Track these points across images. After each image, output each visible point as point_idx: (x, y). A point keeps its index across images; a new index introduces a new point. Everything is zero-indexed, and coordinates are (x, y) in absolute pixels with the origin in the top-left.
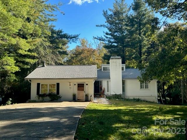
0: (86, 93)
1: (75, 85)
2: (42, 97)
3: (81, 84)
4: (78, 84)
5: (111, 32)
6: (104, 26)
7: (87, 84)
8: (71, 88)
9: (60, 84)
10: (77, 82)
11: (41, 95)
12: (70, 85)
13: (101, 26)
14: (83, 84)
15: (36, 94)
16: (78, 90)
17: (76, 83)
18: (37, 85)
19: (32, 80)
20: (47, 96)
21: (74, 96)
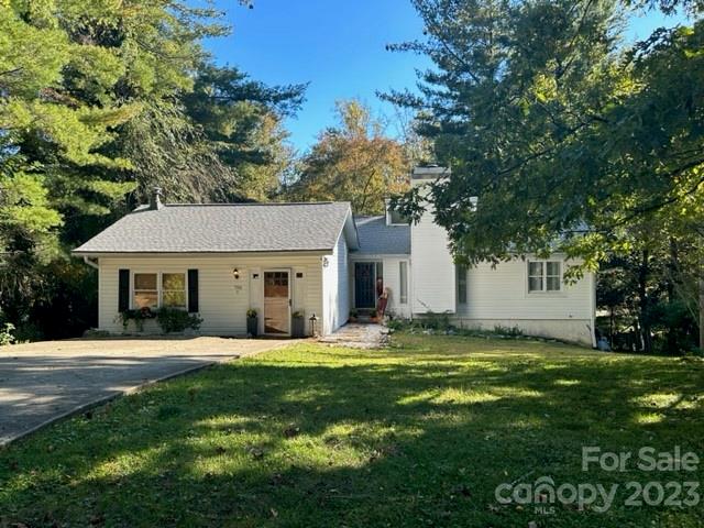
0: (297, 307)
1: (255, 276)
2: (137, 322)
3: (278, 274)
4: (268, 275)
5: (445, 72)
6: (417, 47)
7: (299, 275)
8: (240, 288)
9: (200, 275)
10: (262, 268)
11: (133, 311)
12: (237, 277)
13: (406, 46)
14: (285, 275)
15: (117, 308)
16: (266, 295)
17: (258, 269)
18: (118, 275)
19: (100, 260)
20: (153, 315)
21: (252, 317)
